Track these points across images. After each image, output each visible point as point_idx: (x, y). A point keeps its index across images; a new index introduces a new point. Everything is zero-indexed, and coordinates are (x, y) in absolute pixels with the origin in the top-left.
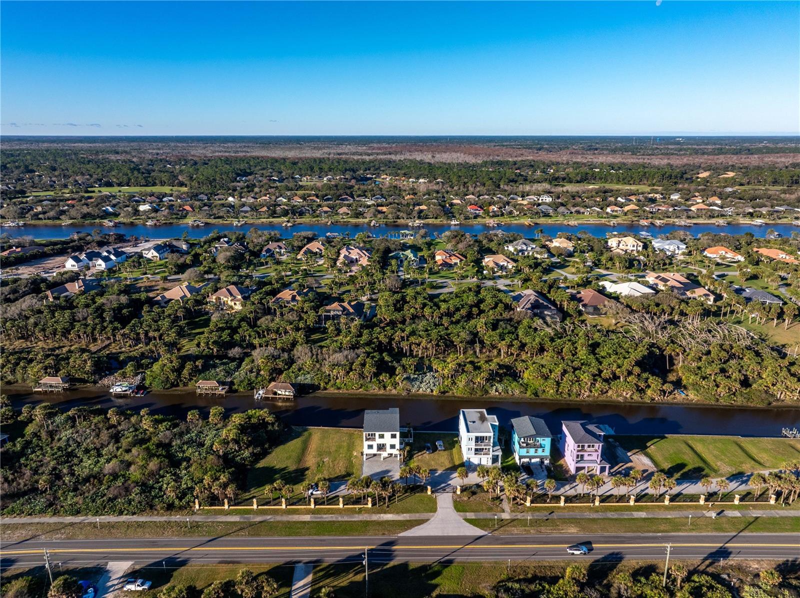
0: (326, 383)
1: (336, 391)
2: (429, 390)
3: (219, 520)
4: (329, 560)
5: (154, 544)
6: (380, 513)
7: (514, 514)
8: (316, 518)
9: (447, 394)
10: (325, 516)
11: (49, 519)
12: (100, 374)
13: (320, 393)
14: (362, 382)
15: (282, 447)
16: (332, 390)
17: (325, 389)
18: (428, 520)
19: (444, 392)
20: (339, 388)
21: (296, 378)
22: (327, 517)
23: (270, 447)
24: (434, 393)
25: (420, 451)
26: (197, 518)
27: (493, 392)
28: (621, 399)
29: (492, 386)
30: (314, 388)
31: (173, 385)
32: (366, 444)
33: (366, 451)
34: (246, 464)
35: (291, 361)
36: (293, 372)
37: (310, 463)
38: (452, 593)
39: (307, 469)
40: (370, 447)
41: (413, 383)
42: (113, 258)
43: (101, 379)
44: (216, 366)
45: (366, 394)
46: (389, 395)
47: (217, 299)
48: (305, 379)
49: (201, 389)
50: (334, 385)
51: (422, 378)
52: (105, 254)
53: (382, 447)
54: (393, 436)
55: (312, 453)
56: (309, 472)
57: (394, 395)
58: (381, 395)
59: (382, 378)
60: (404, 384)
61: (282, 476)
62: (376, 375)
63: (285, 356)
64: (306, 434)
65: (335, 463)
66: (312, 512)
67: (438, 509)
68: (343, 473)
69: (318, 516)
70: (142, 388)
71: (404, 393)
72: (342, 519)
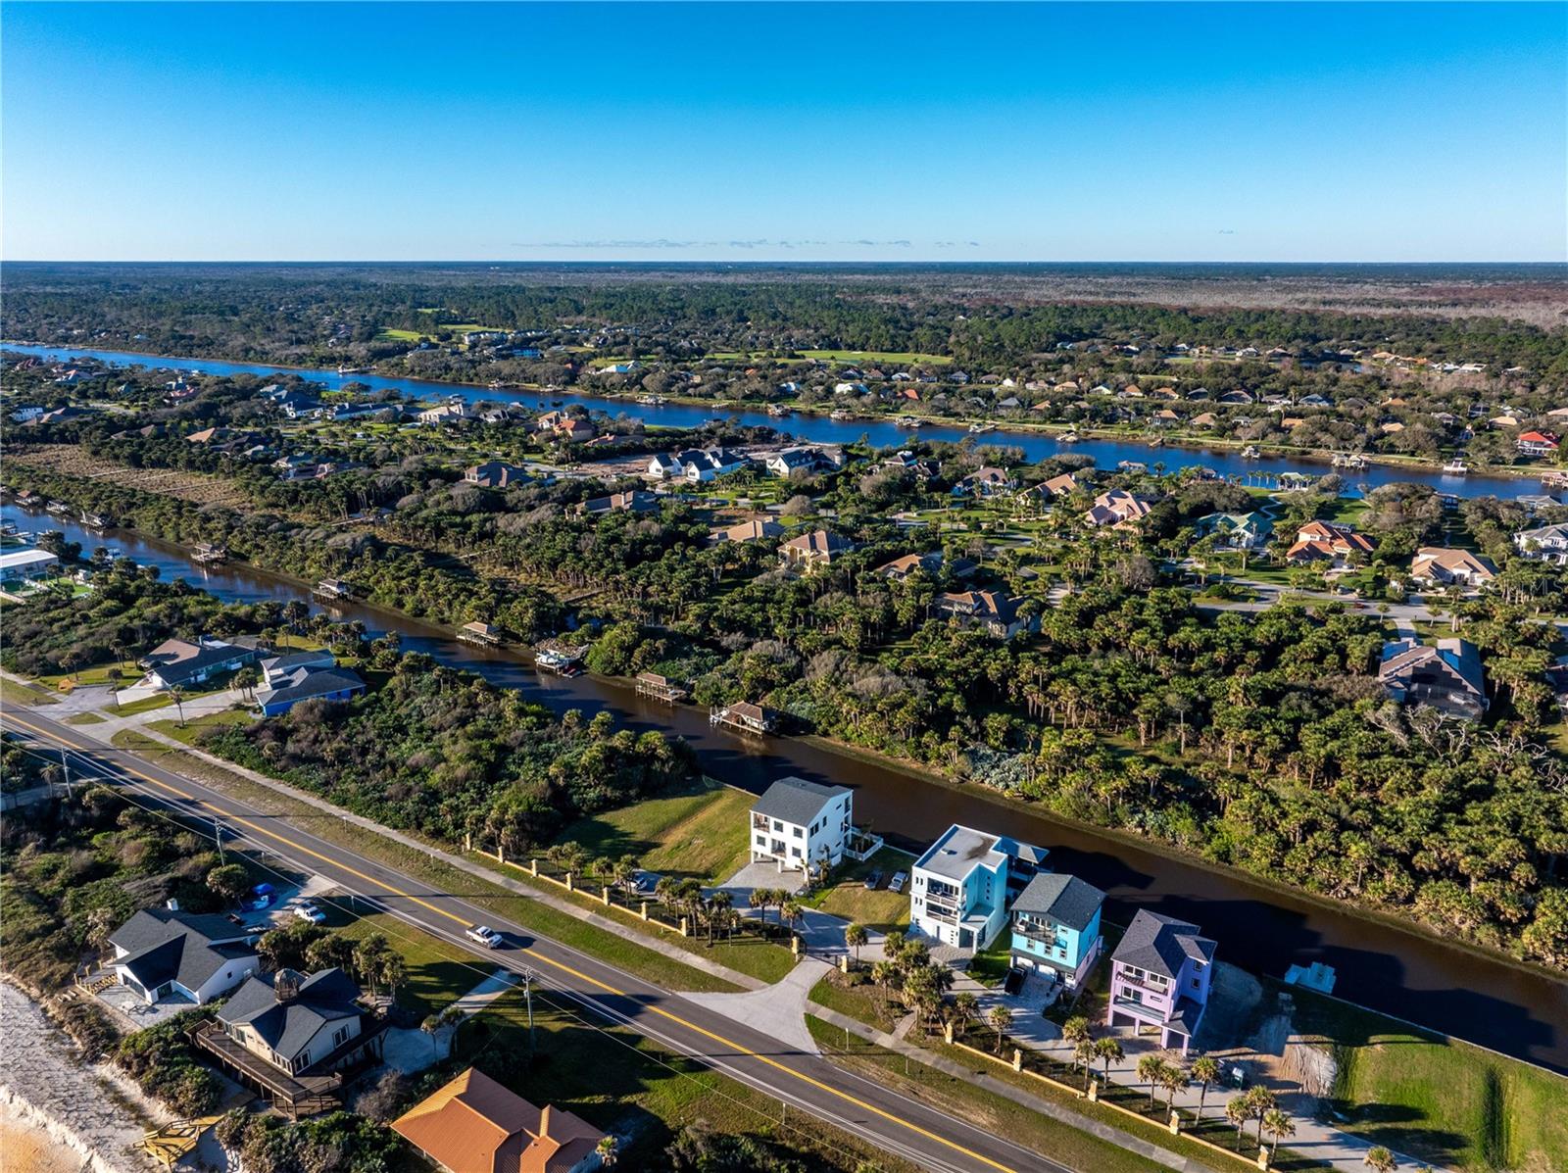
0: (831, 725)
1: (841, 744)
2: (1001, 785)
3: (477, 874)
5: (378, 873)
6: (689, 950)
7: (905, 1044)
8: (595, 920)
9: (1035, 803)
10: (609, 922)
11: (314, 801)
12: (541, 634)
13: (814, 740)
14: (887, 737)
15: (659, 802)
16: (836, 741)
17: (826, 734)
18: (749, 991)
19: (1030, 799)
20: (847, 740)
21: (787, 703)
22: (611, 926)
23: (639, 797)
24: (1007, 794)
25: (857, 880)
26: (456, 861)
27: (1131, 827)
28: (1437, 929)
29: (1134, 812)
30: (809, 727)
31: (617, 672)
32: (755, 833)
33: (755, 846)
34: (580, 810)
35: (798, 673)
36: (790, 693)
37: (671, 839)
38: (653, 1111)
39: (657, 845)
40: (761, 841)
41: (979, 765)
42: (717, 464)
43: (539, 640)
44: (687, 655)
45: (885, 763)
46: (925, 775)
47: (792, 551)
48: (801, 709)
49: (644, 685)
50: (842, 731)
51: (999, 760)
52: (709, 457)
53: (779, 848)
54: (798, 833)
55: (690, 826)
56: (654, 851)
57: (934, 778)
58: (913, 771)
59: (925, 739)
60: (959, 761)
61: (612, 844)
62: (919, 731)
63: (793, 662)
64: (714, 793)
65: (706, 851)
66: (599, 910)
67: (783, 981)
68: (701, 870)
69: (602, 919)
70: (577, 665)
71: (955, 779)
72: (626, 936)
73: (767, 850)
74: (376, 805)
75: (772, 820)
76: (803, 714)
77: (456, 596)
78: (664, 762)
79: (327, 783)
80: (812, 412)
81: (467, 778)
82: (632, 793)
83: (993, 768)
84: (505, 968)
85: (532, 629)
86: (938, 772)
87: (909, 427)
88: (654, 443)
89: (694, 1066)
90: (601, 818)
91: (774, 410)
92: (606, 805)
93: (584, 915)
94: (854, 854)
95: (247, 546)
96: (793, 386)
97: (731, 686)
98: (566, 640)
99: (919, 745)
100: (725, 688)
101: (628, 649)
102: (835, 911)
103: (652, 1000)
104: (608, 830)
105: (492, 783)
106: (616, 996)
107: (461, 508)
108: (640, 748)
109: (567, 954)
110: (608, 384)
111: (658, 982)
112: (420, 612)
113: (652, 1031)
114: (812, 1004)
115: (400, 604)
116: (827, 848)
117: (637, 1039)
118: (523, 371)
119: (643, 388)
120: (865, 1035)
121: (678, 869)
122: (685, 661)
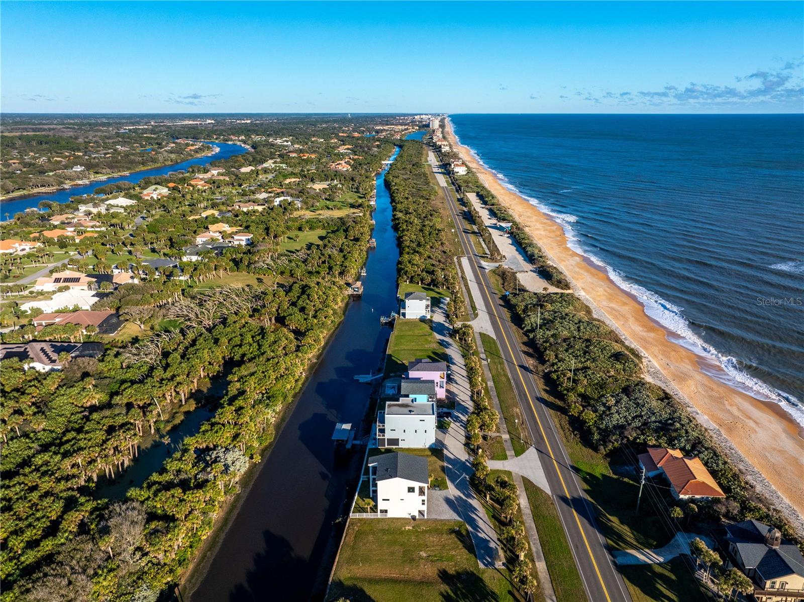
1: (190, 566)
18: (522, 477)
24: (256, 459)
67: (506, 469)
72: (536, 537)
84: (615, 563)
103: (564, 499)
106: (576, 511)
111: (552, 504)
114: (509, 458)
120: (509, 442)
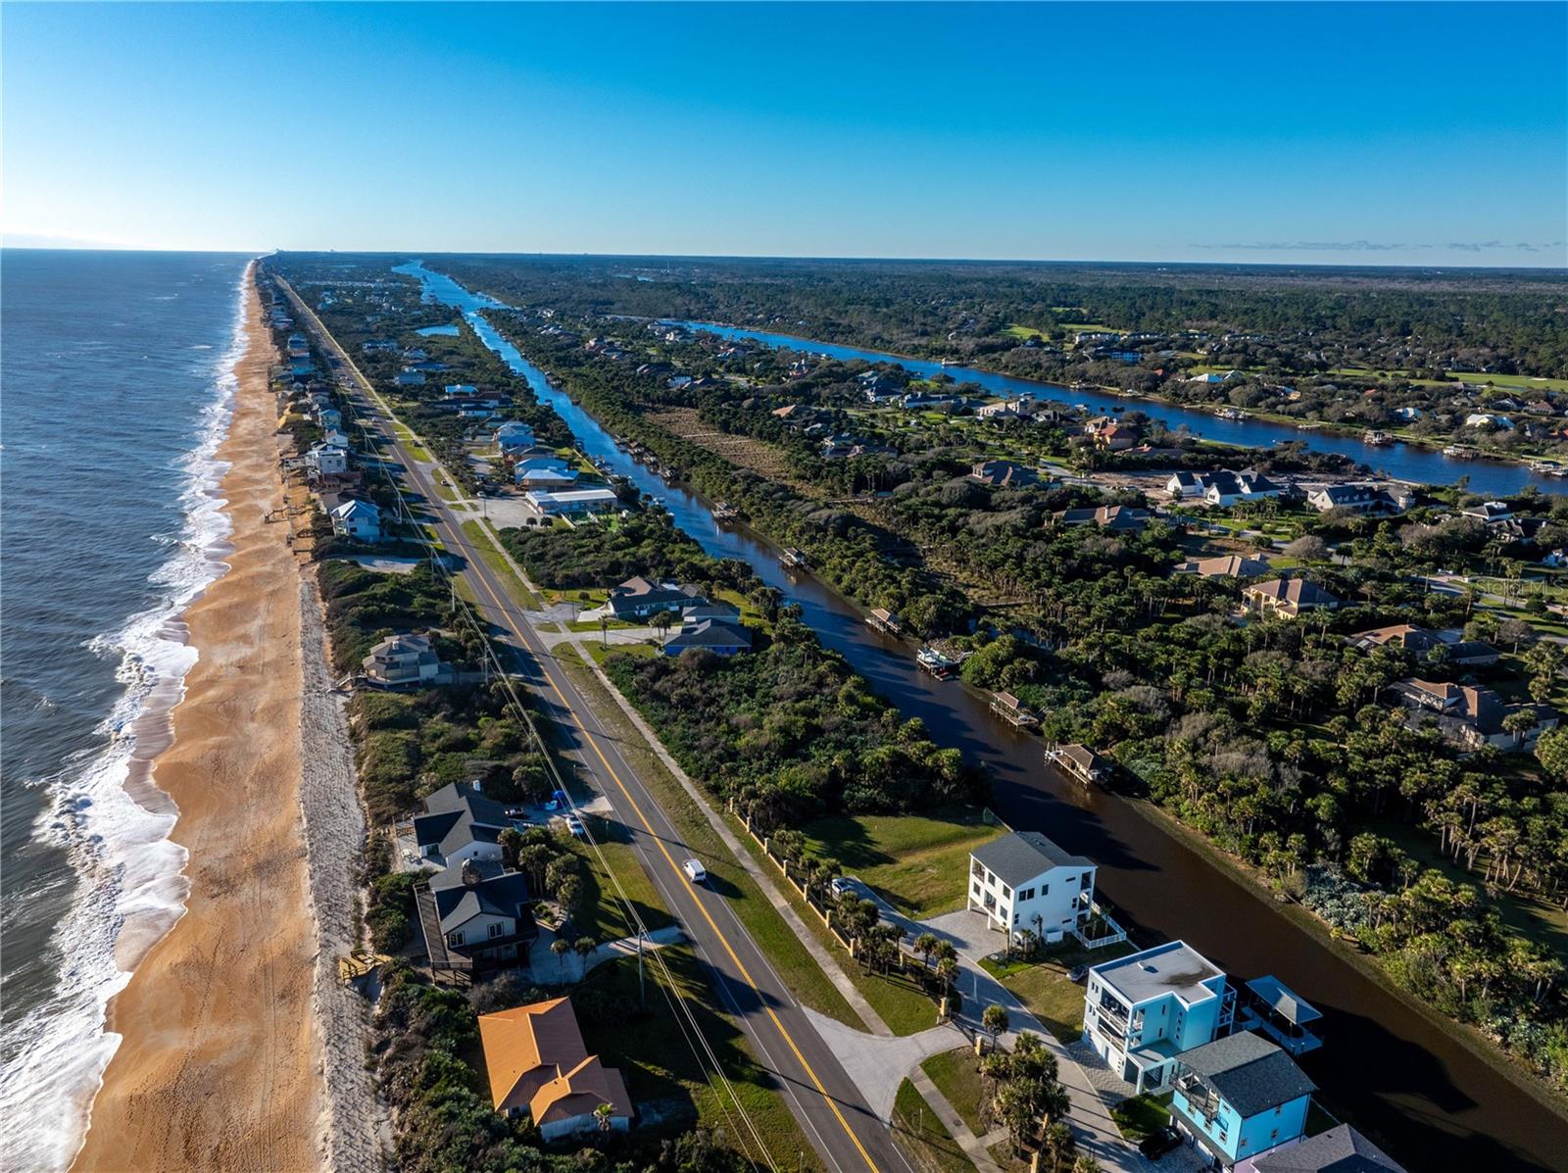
0: (1168, 794)
1: (1172, 818)
2: (1333, 921)
3: (722, 835)
4: (702, 954)
5: (648, 809)
6: (845, 972)
7: (986, 1155)
8: (785, 910)
9: (1368, 957)
10: (796, 918)
11: (649, 735)
12: (934, 632)
13: (1144, 807)
14: (1221, 825)
16: (1166, 814)
17: (1159, 803)
18: (870, 1032)
19: (1364, 949)
20: (1179, 816)
21: (1133, 758)
22: (796, 923)
23: (907, 810)
24: (1337, 934)
25: (1063, 965)
26: (714, 819)
30: (1142, 789)
31: (985, 684)
32: (973, 879)
33: (972, 894)
34: (846, 806)
35: (1161, 728)
36: (1142, 748)
37: (906, 861)
38: (697, 1104)
39: (892, 862)
40: (977, 889)
41: (1316, 888)
42: (1246, 490)
43: (933, 638)
44: (1057, 684)
45: (1209, 852)
46: (1249, 882)
47: (1258, 596)
48: (1143, 768)
49: (998, 704)
50: (1177, 805)
51: (1344, 890)
52: (1240, 481)
53: (990, 902)
54: (1006, 892)
55: (937, 853)
56: (885, 866)
57: (1258, 887)
58: (1238, 873)
59: (1265, 839)
60: (1295, 877)
61: (852, 847)
62: (1260, 827)
63: (1159, 715)
64: (986, 828)
65: (932, 882)
66: (796, 904)
67: (908, 1038)
68: (913, 900)
69: (793, 912)
70: (953, 670)
71: (1281, 897)
72: (800, 936)
73: (980, 901)
74: (684, 749)
75: (987, 871)
76: (1143, 775)
77: (881, 582)
78: (947, 782)
79: (664, 722)
80: (1422, 444)
81: (767, 748)
82: (902, 804)
83: (1332, 897)
84: (680, 926)
85: (929, 625)
86: (1264, 882)
87: (1548, 475)
88: (1193, 460)
89: (766, 1081)
90: (860, 820)
91: (1371, 437)
92: (873, 808)
93: (779, 902)
94: (1082, 938)
95: (752, 509)
96: (1411, 411)
97: (1084, 726)
98: (954, 642)
99: (1255, 844)
100: (1075, 727)
101: (1001, 664)
102: (1016, 989)
103: (774, 1003)
104: (859, 832)
105: (785, 758)
106: (750, 987)
107: (944, 501)
108: (929, 762)
109: (737, 932)
110: (1191, 393)
111: (794, 990)
112: (851, 591)
113: (755, 1033)
114: (921, 1072)
115: (839, 580)
116: (1040, 920)
117: (738, 1033)
118: (1108, 374)
119: (1227, 401)
120: (950, 1127)
121: (893, 891)
122: (1050, 688)
